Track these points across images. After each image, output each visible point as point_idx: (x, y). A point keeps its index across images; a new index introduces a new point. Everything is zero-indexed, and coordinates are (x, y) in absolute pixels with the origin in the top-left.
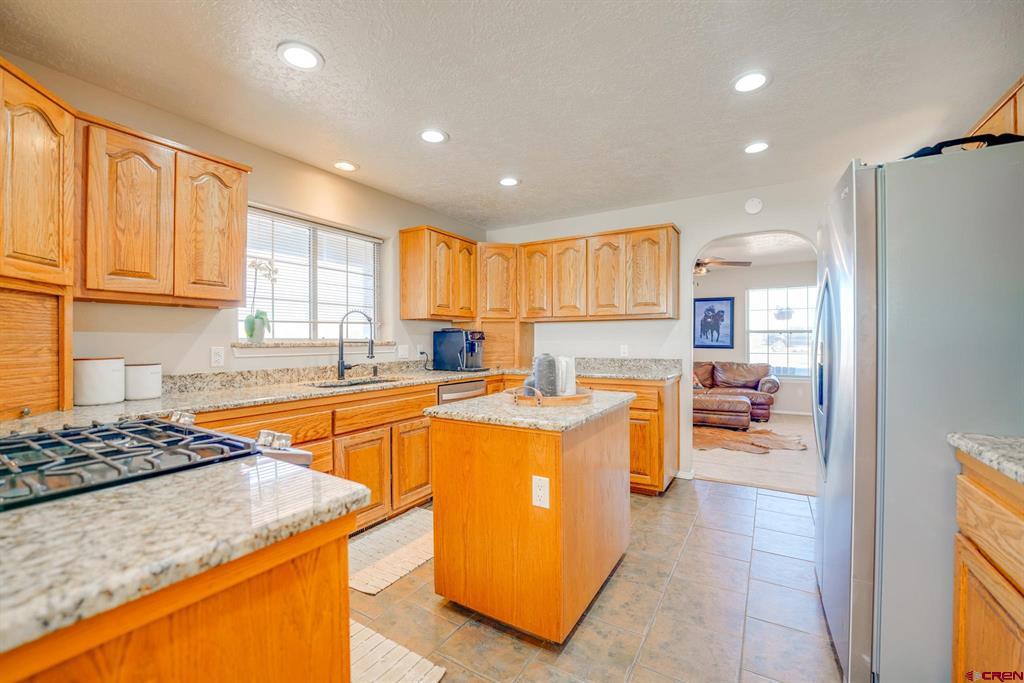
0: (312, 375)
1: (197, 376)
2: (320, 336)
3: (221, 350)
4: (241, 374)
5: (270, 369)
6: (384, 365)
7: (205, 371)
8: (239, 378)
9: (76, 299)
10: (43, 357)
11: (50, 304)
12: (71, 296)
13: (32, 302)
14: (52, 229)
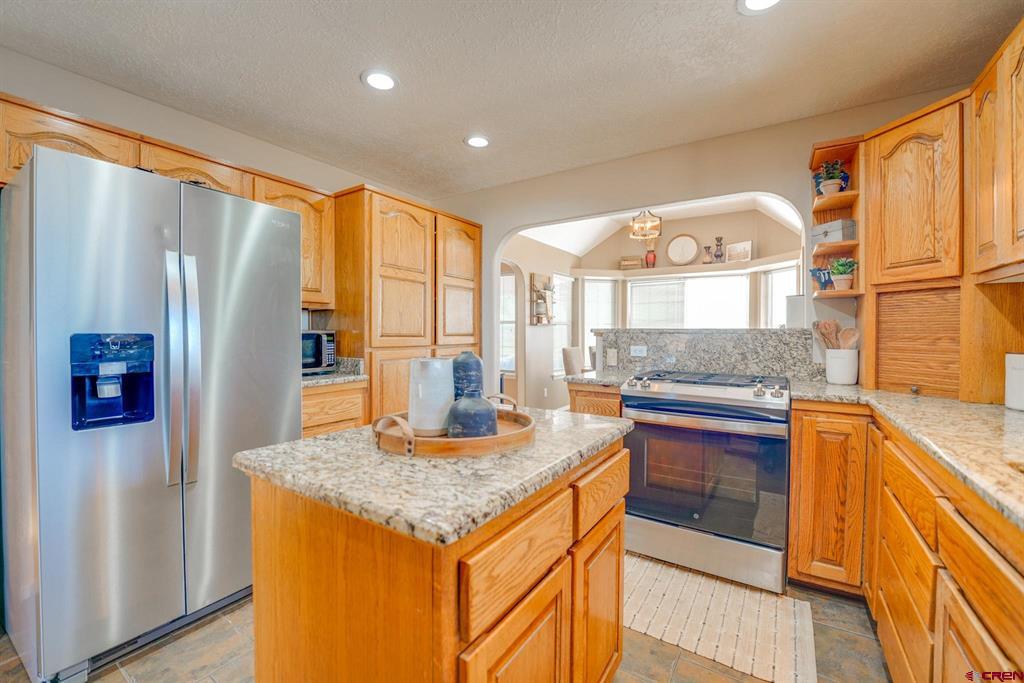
9: (982, 286)
10: (944, 344)
11: (951, 296)
12: (968, 284)
13: (931, 297)
14: (928, 229)
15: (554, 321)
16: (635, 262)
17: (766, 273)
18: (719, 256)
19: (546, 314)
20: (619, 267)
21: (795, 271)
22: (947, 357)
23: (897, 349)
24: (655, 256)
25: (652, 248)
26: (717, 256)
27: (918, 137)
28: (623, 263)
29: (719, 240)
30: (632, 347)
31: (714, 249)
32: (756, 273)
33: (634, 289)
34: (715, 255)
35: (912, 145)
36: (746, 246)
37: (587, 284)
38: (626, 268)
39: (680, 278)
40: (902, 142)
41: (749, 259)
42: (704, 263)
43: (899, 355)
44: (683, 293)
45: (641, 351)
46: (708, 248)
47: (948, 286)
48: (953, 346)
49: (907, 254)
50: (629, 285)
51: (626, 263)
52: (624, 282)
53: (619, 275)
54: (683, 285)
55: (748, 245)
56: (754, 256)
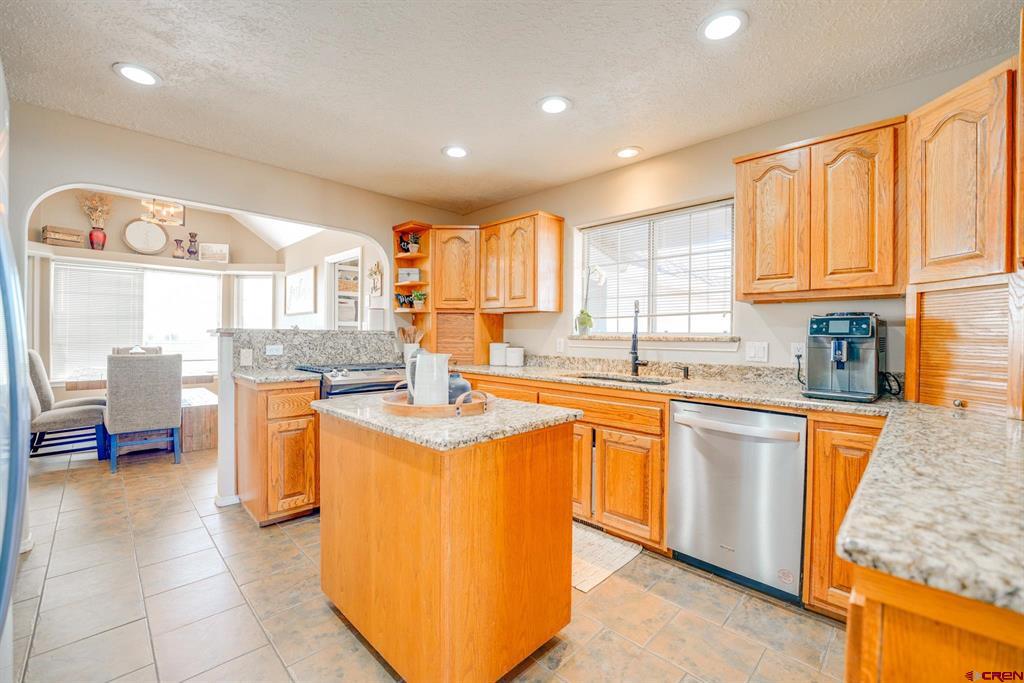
0: (620, 367)
1: (546, 357)
2: (658, 331)
3: (562, 340)
4: (569, 359)
5: (587, 357)
6: (711, 367)
7: (551, 355)
8: (568, 362)
9: (481, 314)
10: (466, 340)
11: (470, 317)
12: (477, 313)
13: (461, 317)
14: (463, 285)
16: (75, 238)
17: (238, 276)
18: (192, 253)
21: (271, 281)
22: (469, 345)
23: (446, 343)
24: (105, 236)
25: (101, 225)
26: (190, 252)
27: (459, 238)
28: (49, 235)
29: (193, 236)
30: (267, 347)
31: (186, 244)
32: (229, 276)
33: (62, 273)
34: (188, 250)
35: (456, 241)
36: (223, 249)
38: (56, 243)
39: (137, 268)
40: (449, 239)
41: (227, 261)
42: (174, 257)
43: (447, 345)
44: (141, 286)
45: (277, 350)
46: (179, 242)
47: (469, 312)
48: (471, 341)
49: (453, 296)
50: (53, 265)
51: (57, 236)
52: (45, 261)
53: (41, 251)
54: (141, 277)
55: (225, 249)
56: (232, 261)
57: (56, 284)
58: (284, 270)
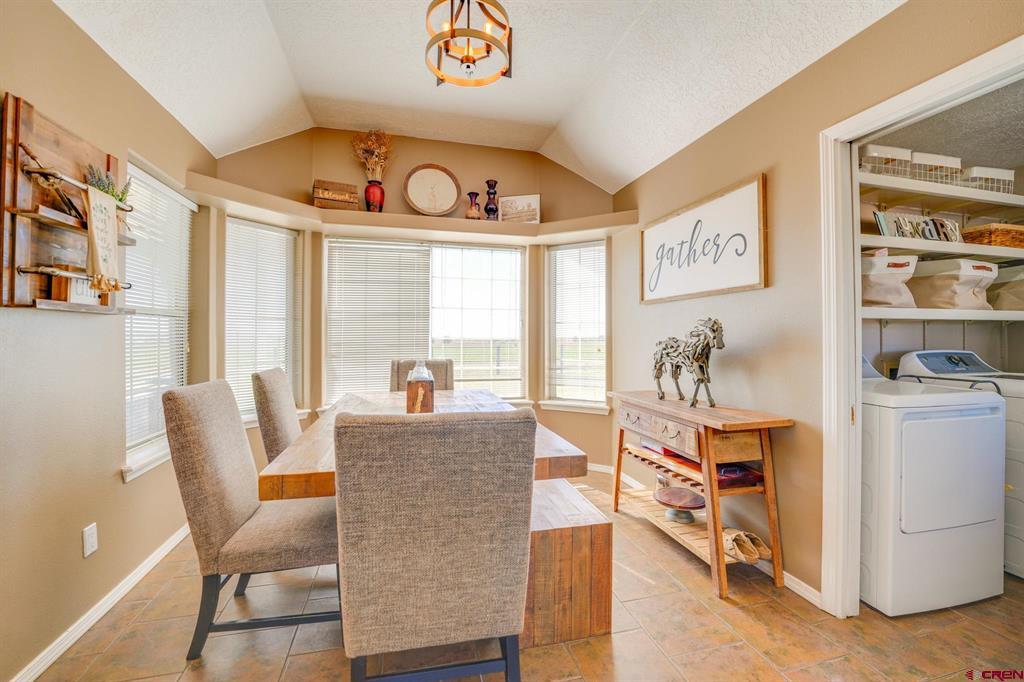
15: (129, 299)
16: (346, 197)
17: (549, 247)
18: (491, 211)
19: (89, 271)
20: (310, 200)
21: (603, 248)
24: (383, 193)
25: (378, 177)
26: (488, 210)
28: (321, 194)
29: (491, 184)
31: (482, 200)
32: (538, 246)
33: (336, 253)
34: (485, 208)
36: (531, 202)
37: (231, 227)
38: (325, 205)
39: (422, 242)
41: (538, 222)
42: (467, 218)
44: (427, 268)
46: (473, 195)
50: (326, 243)
51: (327, 195)
52: (317, 236)
53: (310, 218)
54: (428, 254)
55: (534, 201)
56: (544, 218)
57: (330, 271)
58: (635, 221)
